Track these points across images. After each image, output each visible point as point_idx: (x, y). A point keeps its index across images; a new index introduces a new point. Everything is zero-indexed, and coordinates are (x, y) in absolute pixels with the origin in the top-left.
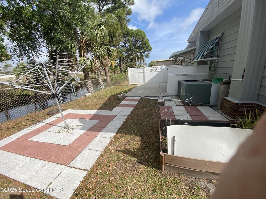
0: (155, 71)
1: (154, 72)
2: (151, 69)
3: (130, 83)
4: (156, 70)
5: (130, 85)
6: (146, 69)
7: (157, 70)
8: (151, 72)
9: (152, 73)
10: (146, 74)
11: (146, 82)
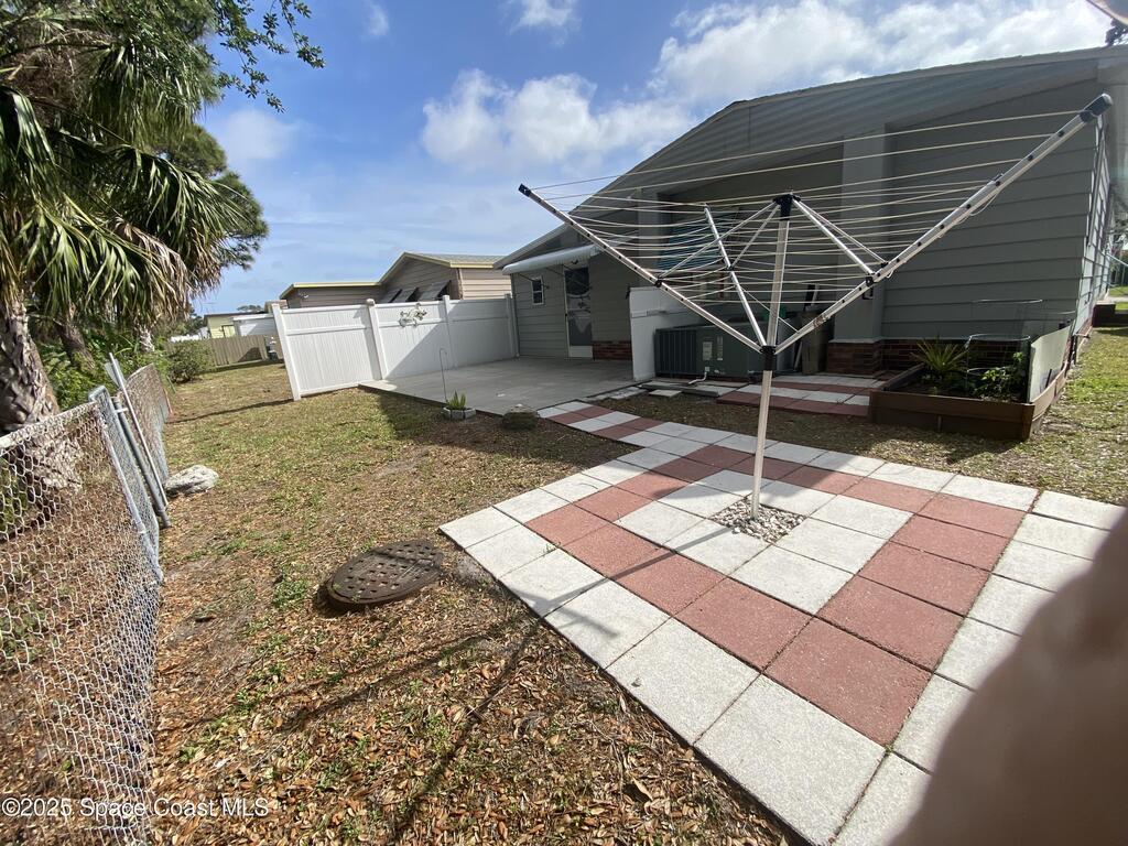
0: (418, 321)
1: (415, 325)
2: (402, 314)
3: (298, 390)
4: (421, 318)
5: (297, 397)
6: (376, 311)
7: (425, 319)
8: (403, 323)
9: (408, 328)
10: (380, 335)
11: (388, 374)
